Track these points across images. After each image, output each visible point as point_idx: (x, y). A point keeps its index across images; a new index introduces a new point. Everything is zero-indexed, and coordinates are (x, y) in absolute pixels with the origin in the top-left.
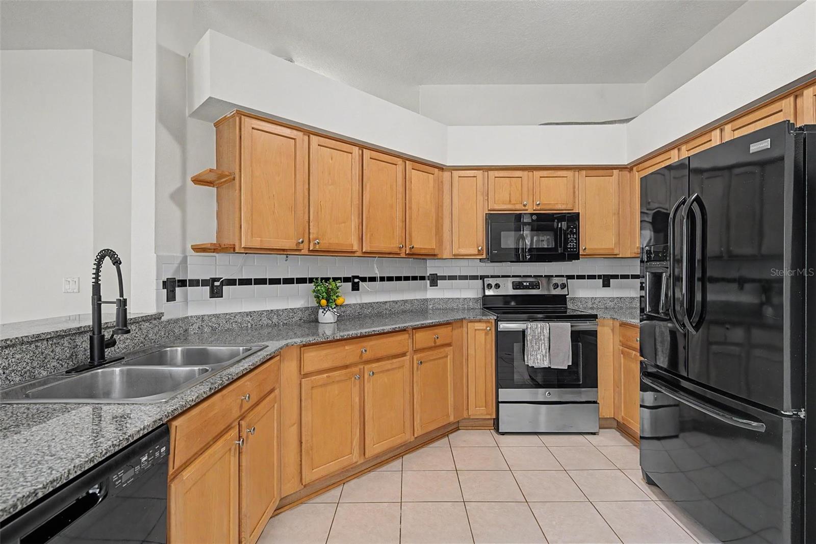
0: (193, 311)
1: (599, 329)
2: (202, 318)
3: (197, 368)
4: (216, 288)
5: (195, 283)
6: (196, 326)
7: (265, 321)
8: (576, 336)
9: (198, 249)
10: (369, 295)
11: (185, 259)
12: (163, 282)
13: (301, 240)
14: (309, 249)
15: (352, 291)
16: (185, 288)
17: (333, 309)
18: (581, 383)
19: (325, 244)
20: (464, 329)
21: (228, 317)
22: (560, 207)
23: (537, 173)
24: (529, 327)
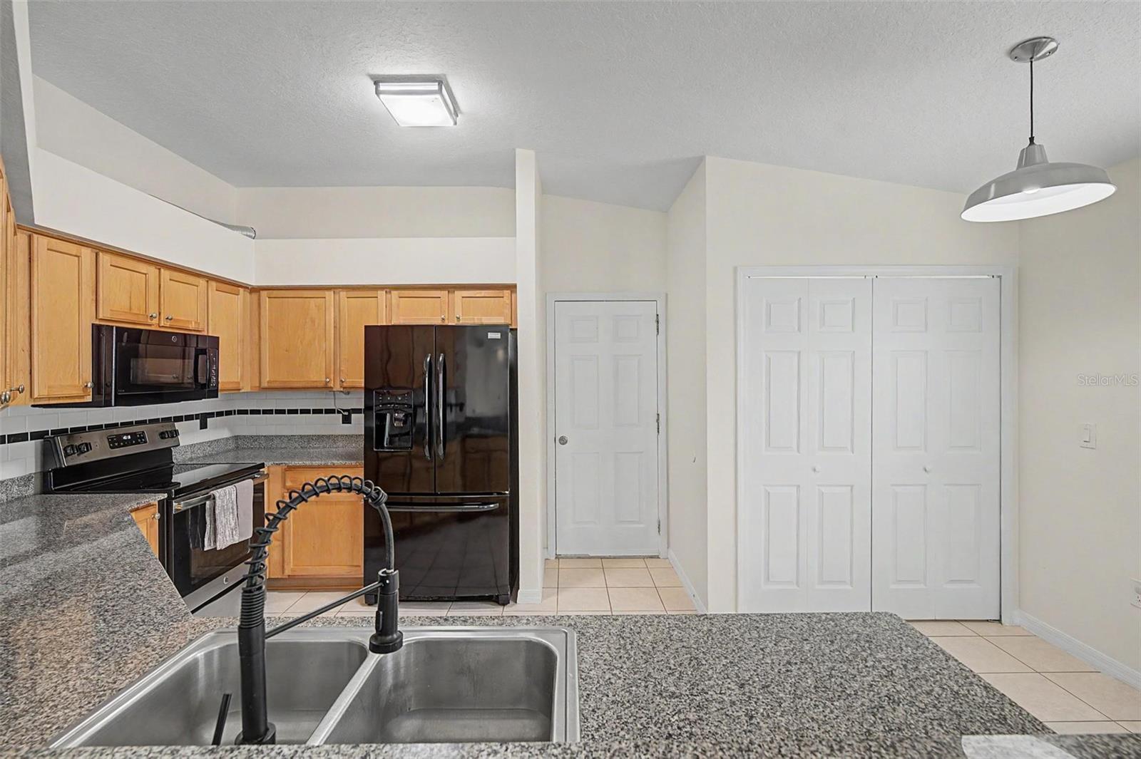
22: (192, 326)
23: (166, 274)
24: (217, 495)
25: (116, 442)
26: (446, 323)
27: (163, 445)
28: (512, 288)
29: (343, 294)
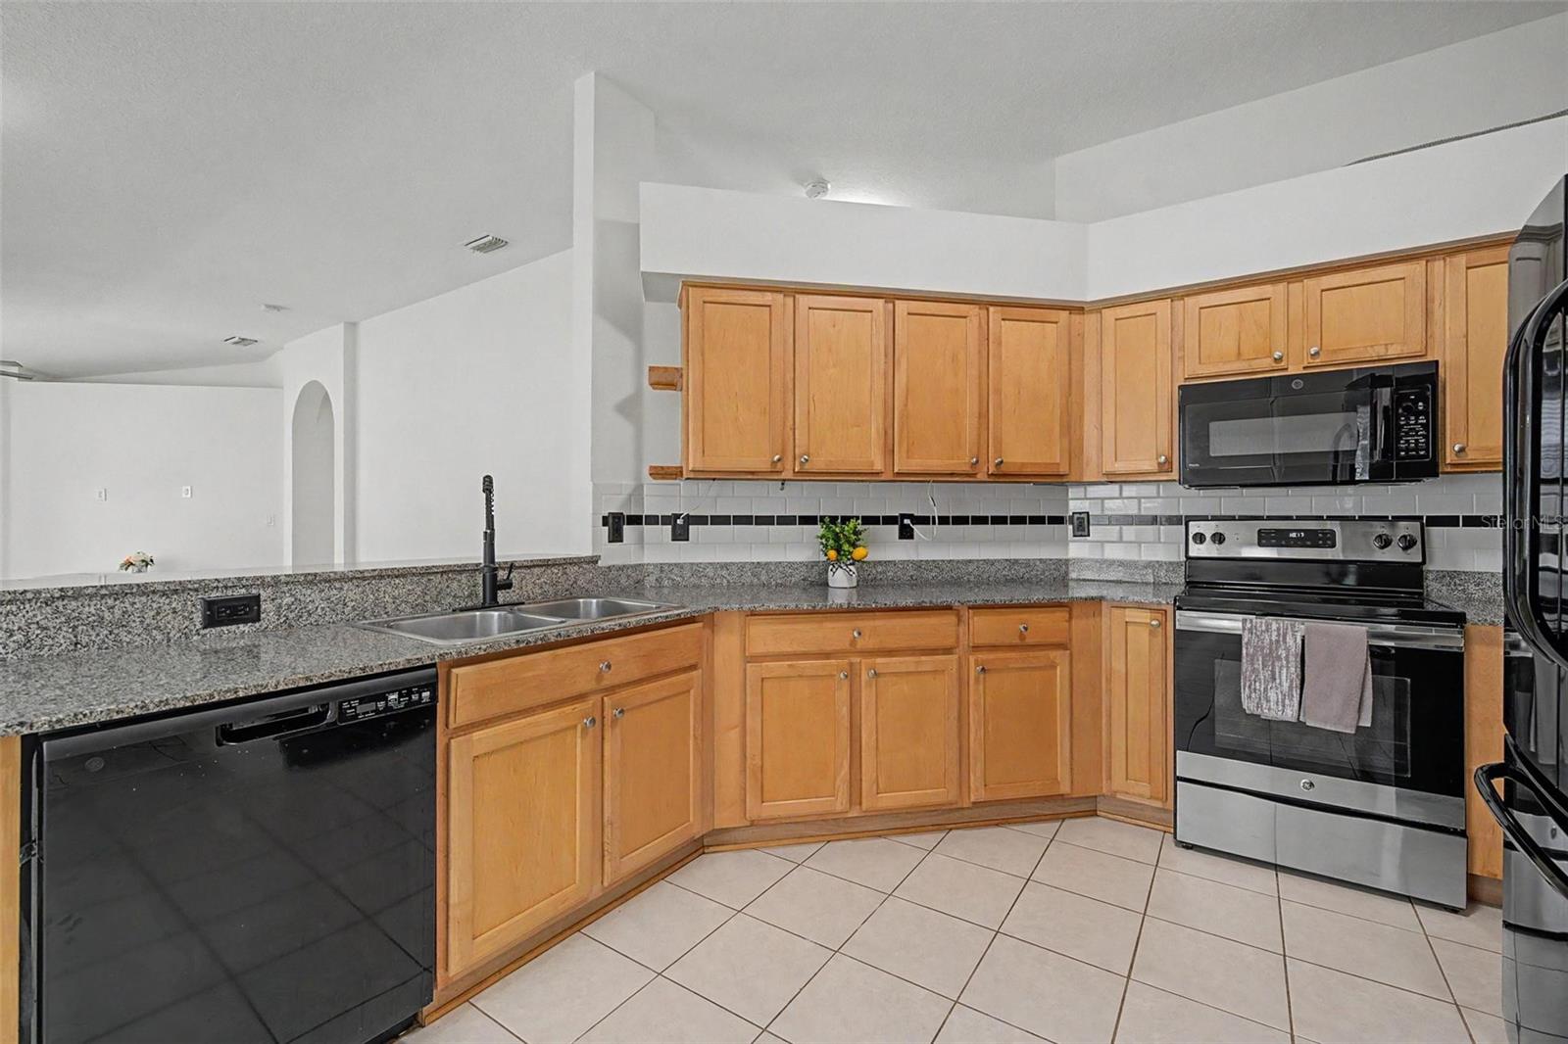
0: (650, 557)
2: (661, 567)
4: (680, 528)
5: (652, 520)
6: (652, 578)
7: (748, 578)
9: (659, 473)
10: (929, 548)
11: (639, 488)
12: (603, 517)
13: (777, 457)
14: (794, 470)
15: (900, 538)
16: (640, 526)
17: (847, 565)
19: (819, 463)
20: (1104, 619)
21: (696, 569)
23: (1314, 283)
25: (1271, 539)
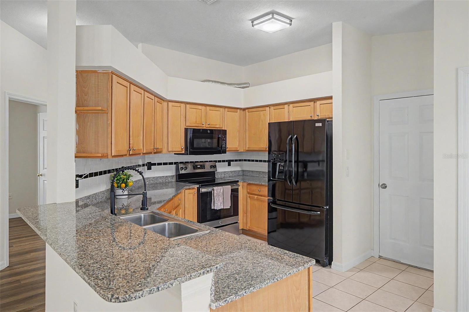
1: (239, 188)
3: (171, 223)
8: (232, 190)
14: (129, 153)
18: (232, 214)
20: (183, 194)
22: (218, 126)
23: (208, 108)
24: (215, 189)
25: (195, 167)
26: (313, 118)
27: (212, 170)
28: (331, 98)
29: (272, 108)
